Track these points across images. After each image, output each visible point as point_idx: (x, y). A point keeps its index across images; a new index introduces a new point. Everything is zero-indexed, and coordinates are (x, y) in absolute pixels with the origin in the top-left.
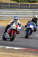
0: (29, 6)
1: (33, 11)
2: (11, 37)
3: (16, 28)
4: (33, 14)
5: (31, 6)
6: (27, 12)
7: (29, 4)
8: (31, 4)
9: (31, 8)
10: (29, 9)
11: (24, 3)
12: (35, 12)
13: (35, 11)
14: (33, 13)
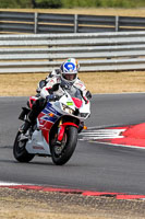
0: (33, 20)
1: (49, 38)
2: (58, 150)
3: (76, 112)
4: (49, 52)
5: (39, 20)
6: (26, 42)
7: (33, 14)
8: (39, 14)
9: (41, 28)
10: (32, 31)
11: (14, 7)
12: (56, 46)
13: (56, 38)
14: (50, 46)
